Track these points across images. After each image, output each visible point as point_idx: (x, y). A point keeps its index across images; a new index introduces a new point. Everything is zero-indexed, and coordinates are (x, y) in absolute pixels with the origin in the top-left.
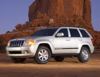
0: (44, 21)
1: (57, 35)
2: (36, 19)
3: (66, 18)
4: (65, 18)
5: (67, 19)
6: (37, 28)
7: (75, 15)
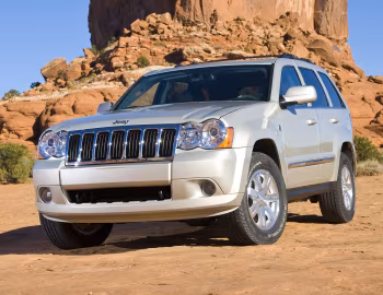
0: (161, 45)
1: (288, 100)
2: (129, 35)
3: (253, 27)
4: (248, 27)
5: (259, 32)
6: (133, 72)
7: (288, 14)
